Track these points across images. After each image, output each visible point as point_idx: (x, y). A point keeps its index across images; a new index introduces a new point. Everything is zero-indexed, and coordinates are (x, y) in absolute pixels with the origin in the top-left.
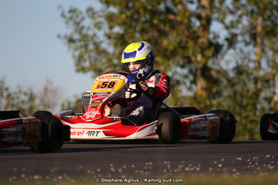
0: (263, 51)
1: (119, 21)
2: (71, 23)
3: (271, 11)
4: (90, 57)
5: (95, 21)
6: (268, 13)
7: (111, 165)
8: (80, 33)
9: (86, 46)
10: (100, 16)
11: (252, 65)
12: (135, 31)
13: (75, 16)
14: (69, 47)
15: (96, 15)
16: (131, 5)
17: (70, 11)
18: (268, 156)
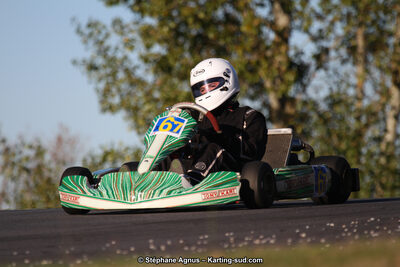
0: (367, 71)
1: (159, 37)
2: (91, 43)
3: (376, 13)
4: (119, 90)
5: (124, 38)
6: (372, 16)
7: (151, 241)
8: (105, 56)
9: (114, 74)
10: (131, 31)
11: (351, 92)
12: (183, 50)
13: (96, 32)
14: (90, 76)
15: (126, 30)
16: (175, 13)
17: (89, 26)
18: (372, 219)
